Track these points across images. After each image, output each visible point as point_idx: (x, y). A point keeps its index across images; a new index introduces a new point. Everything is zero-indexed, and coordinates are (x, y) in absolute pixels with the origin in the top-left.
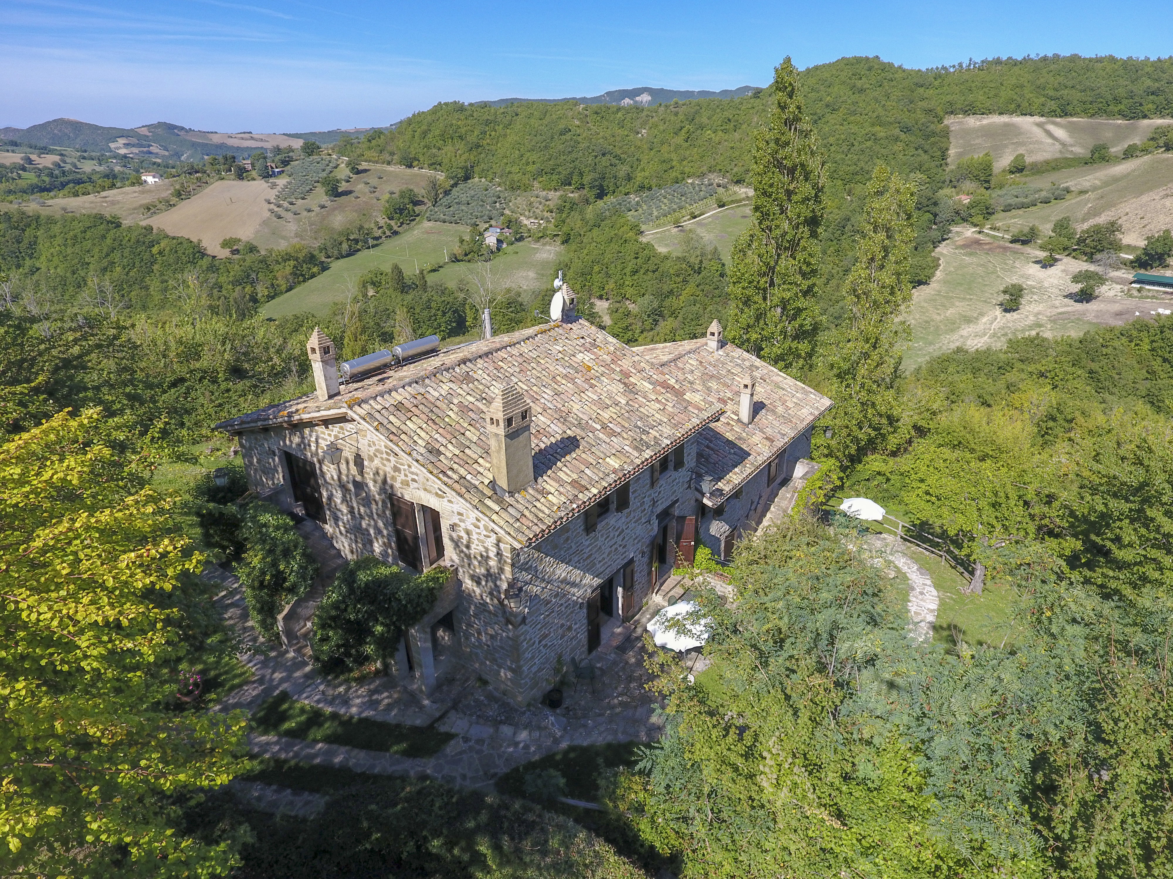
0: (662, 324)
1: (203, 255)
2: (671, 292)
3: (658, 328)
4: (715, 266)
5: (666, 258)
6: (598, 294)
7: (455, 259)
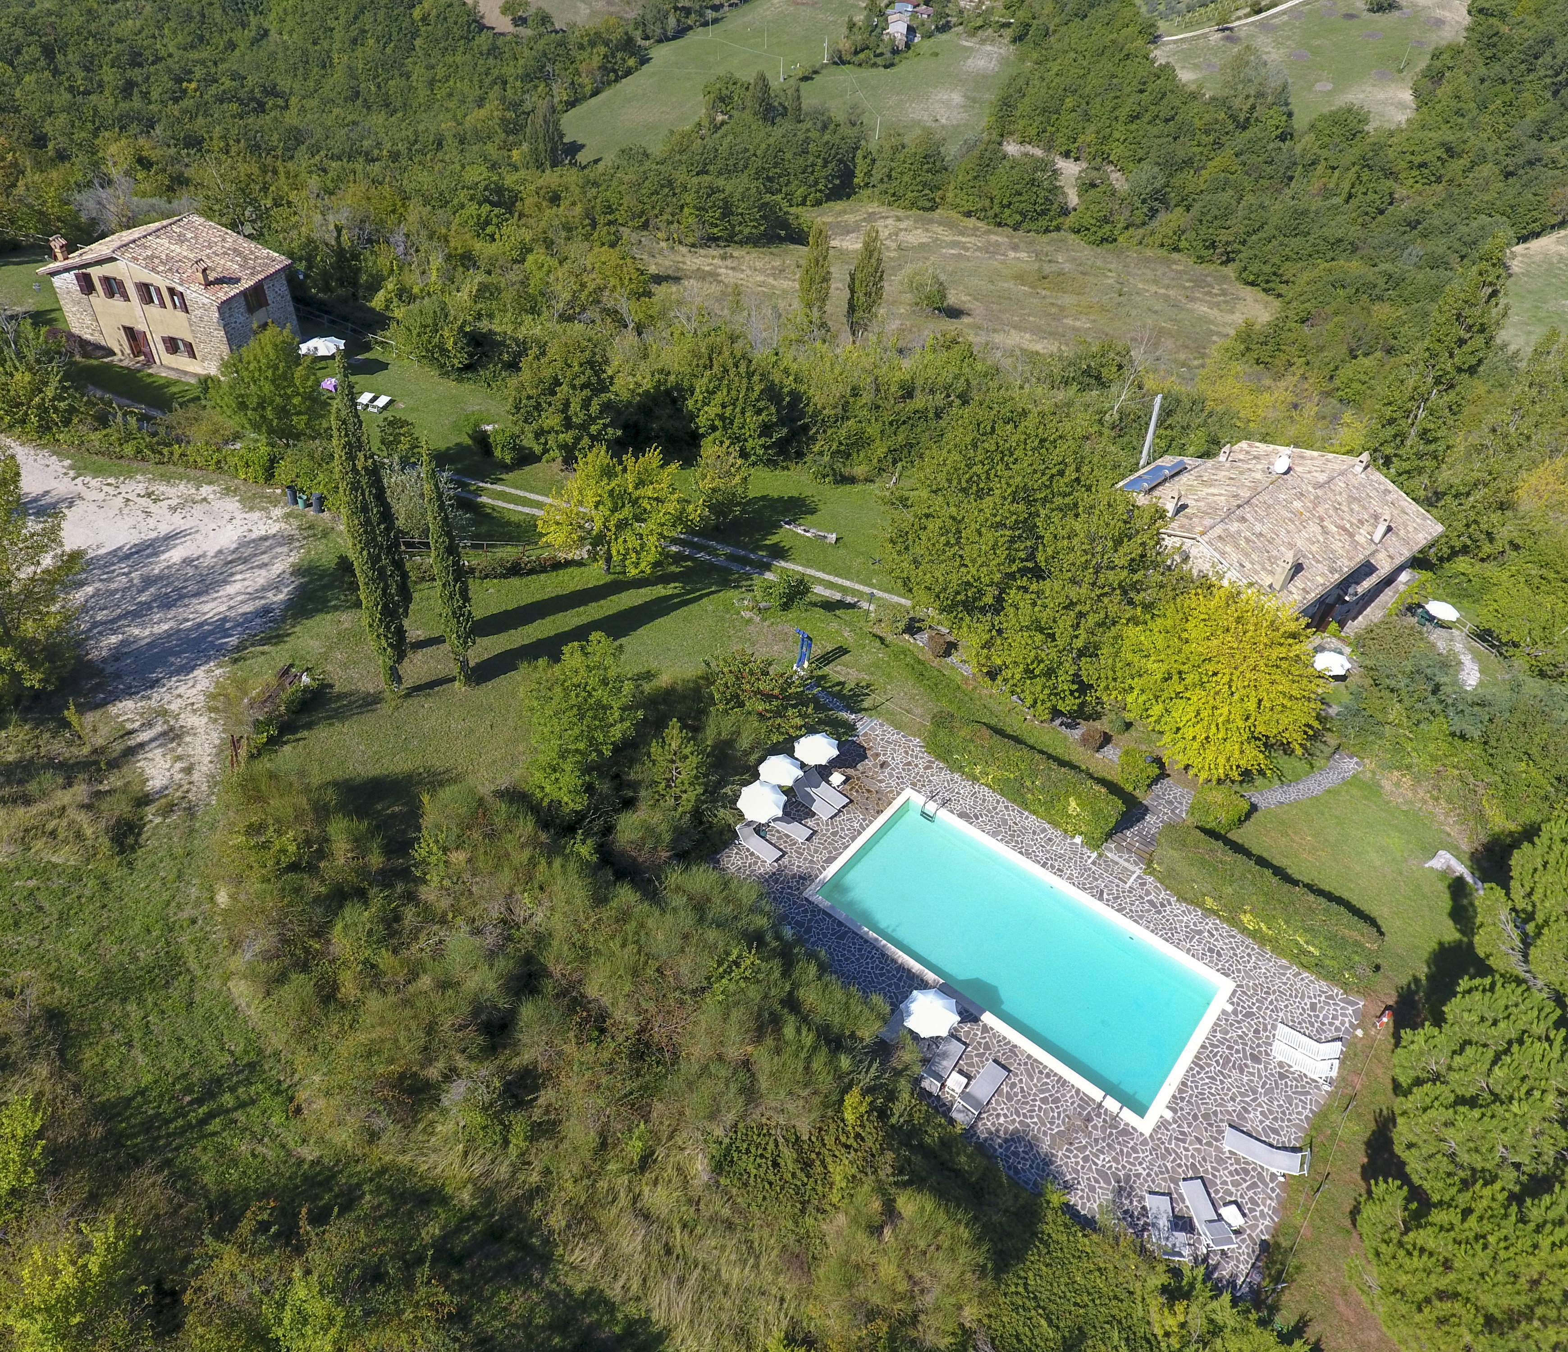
0: (1162, 217)
1: (482, 28)
2: (1188, 163)
3: (1155, 224)
4: (1274, 118)
5: (1193, 96)
6: (1064, 149)
7: (839, 61)
